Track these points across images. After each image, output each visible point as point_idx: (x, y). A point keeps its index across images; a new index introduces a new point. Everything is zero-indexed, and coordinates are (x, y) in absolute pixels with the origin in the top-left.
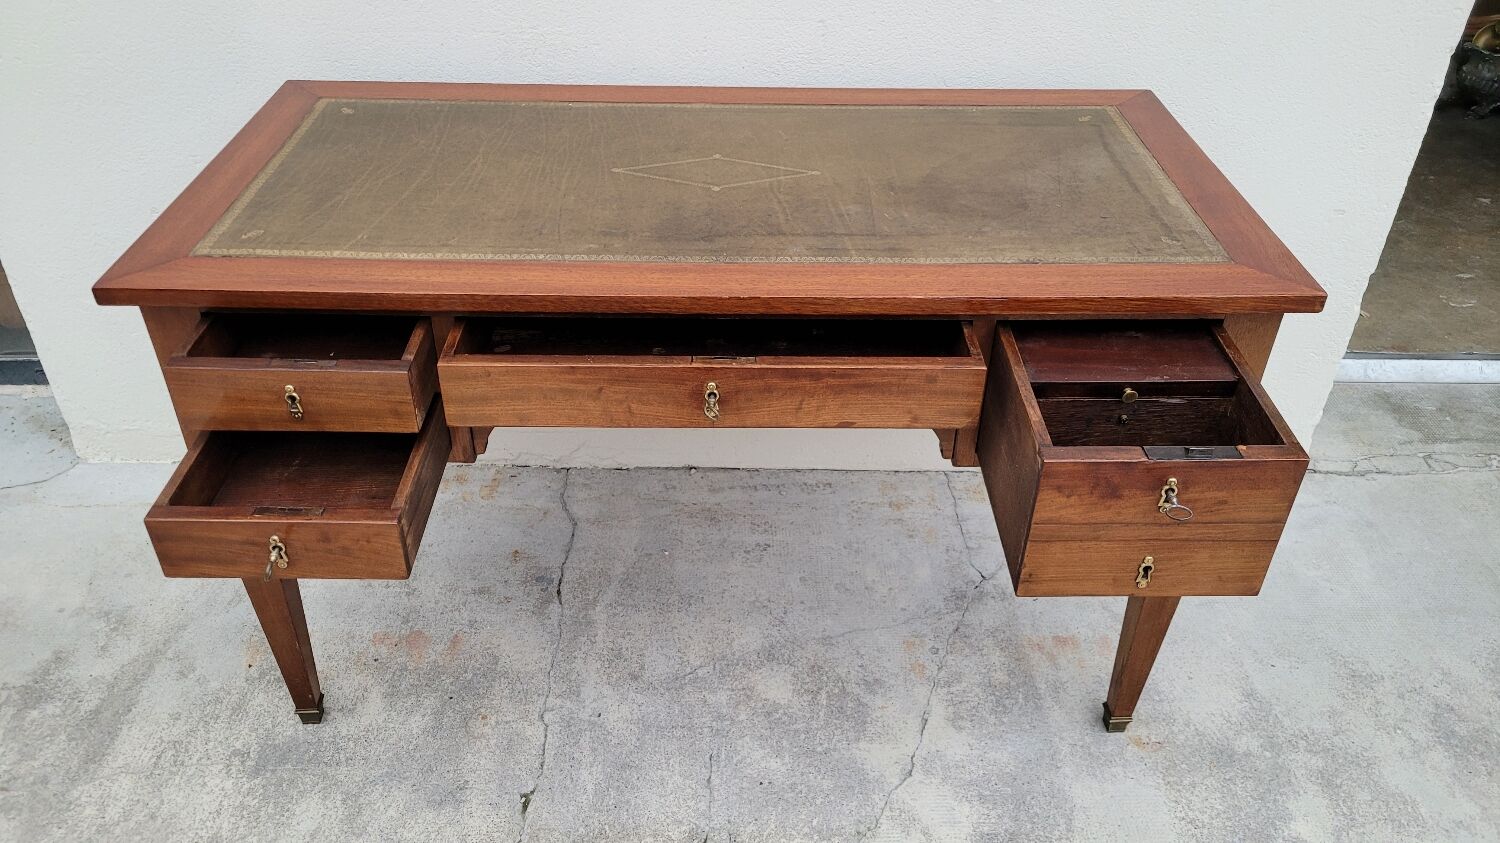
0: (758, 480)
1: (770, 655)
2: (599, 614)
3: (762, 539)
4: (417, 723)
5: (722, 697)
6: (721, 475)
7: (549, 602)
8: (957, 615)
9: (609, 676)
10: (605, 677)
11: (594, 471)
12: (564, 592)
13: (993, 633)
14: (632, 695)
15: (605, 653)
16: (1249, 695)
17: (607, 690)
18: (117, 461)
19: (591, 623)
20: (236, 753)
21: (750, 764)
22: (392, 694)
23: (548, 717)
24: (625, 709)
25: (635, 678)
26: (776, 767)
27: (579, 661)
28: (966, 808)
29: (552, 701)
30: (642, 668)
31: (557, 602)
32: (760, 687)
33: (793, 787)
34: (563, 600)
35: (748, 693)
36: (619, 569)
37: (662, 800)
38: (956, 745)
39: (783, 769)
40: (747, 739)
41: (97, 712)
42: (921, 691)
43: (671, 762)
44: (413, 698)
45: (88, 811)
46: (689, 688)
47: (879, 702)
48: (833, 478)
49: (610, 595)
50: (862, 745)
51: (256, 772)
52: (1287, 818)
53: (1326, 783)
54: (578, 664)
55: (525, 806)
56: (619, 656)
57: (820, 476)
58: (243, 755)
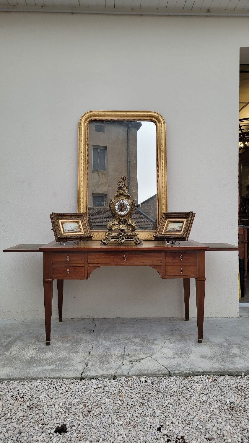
0: (132, 319)
1: (135, 337)
2: (102, 334)
3: (133, 325)
4: (68, 345)
5: (126, 342)
6: (124, 319)
7: (92, 332)
8: (171, 333)
10: (103, 340)
11: (99, 319)
13: (178, 334)
14: (109, 342)
15: (103, 338)
16: (227, 339)
18: (3, 319)
19: (100, 335)
20: (34, 349)
21: (132, 348)
22: (63, 342)
23: (93, 344)
24: (107, 343)
25: (109, 340)
26: (137, 348)
28: (172, 351)
29: (93, 343)
32: (133, 340)
33: (140, 350)
34: (94, 332)
35: (131, 341)
36: (105, 329)
37: (115, 352)
38: (171, 345)
40: (131, 346)
41: (7, 345)
42: (164, 340)
43: (117, 348)
44: (67, 343)
45: (8, 355)
46: (119, 341)
47: (156, 341)
48: (146, 319)
49: (103, 332)
50: (153, 346)
51: (38, 350)
52: (231, 351)
53: (239, 348)
54: (98, 339)
55: (90, 353)
56: (106, 338)
57: (143, 319)
58: (36, 349)
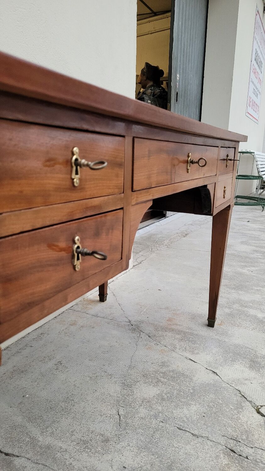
1: (128, 386)
2: (46, 440)
3: (53, 362)
5: (143, 411)
8: (142, 334)
9: (98, 452)
10: (97, 454)
12: (10, 451)
13: (157, 330)
14: (119, 446)
15: (78, 448)
17: (110, 457)
19: (48, 447)
21: (191, 416)
24: (127, 453)
25: (107, 440)
26: (196, 408)
27: (74, 463)
28: (236, 366)
30: (102, 435)
31: (15, 458)
32: (145, 396)
33: (210, 407)
34: (17, 454)
35: (147, 401)
36: (18, 419)
37: (201, 459)
38: (206, 357)
39: (198, 406)
40: (174, 411)
42: (175, 355)
43: (175, 446)
46: (129, 421)
47: (174, 366)
50: (195, 379)
54: (78, 465)
56: (85, 442)
